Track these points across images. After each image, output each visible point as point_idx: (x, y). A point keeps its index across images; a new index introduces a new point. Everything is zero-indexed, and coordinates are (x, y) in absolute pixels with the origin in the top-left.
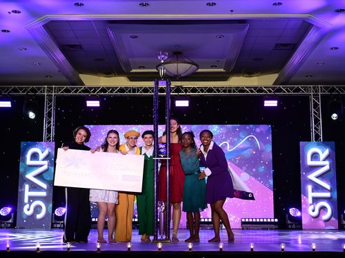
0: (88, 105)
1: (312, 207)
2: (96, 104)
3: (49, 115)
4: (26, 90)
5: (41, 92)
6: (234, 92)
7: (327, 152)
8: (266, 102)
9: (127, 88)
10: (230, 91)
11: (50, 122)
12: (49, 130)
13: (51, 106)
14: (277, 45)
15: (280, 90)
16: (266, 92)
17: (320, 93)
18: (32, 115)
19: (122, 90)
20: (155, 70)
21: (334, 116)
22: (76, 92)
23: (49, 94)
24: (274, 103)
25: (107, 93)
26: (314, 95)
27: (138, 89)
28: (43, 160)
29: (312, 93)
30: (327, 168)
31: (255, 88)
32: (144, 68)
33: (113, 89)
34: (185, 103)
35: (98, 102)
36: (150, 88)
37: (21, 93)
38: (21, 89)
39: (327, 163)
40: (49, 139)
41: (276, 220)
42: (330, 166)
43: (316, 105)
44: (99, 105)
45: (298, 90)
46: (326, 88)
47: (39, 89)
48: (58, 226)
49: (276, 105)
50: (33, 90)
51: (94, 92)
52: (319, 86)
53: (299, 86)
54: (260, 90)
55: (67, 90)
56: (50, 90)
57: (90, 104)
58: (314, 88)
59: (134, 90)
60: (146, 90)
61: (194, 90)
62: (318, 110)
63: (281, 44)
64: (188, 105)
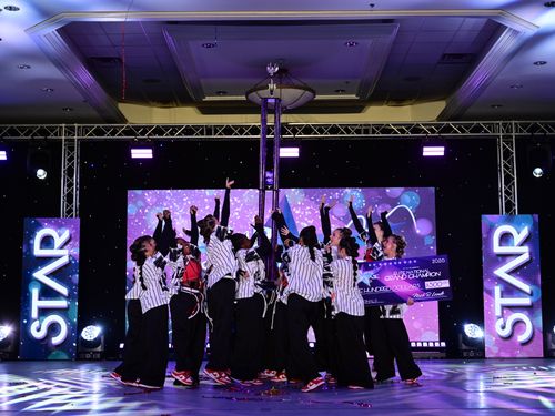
0: (133, 156)
1: (500, 322)
2: (147, 154)
3: (70, 172)
4: (30, 131)
5: (56, 135)
6: (374, 132)
7: (525, 232)
8: (425, 149)
9: (197, 127)
10: (366, 132)
11: (70, 185)
12: (70, 198)
13: (72, 158)
14: (444, 56)
15: (448, 129)
16: (425, 132)
17: (513, 134)
18: (41, 174)
19: (189, 130)
20: (244, 98)
21: (538, 171)
22: (113, 134)
23: (70, 138)
24: (438, 151)
25: (164, 137)
26: (505, 137)
27: (216, 129)
28: (62, 248)
29: (501, 134)
30: (526, 257)
31: (408, 126)
32: (225, 93)
33: (175, 129)
34: (293, 152)
35: (150, 151)
36: (236, 127)
37: (22, 137)
38: (22, 130)
39: (526, 249)
40: (69, 211)
41: (443, 344)
42: (530, 254)
43: (507, 154)
44: (151, 156)
45: (478, 129)
46: (524, 126)
47: (52, 129)
48: (88, 356)
49: (442, 154)
50: (42, 132)
51: (142, 134)
52: (513, 122)
53: (480, 123)
54: (416, 129)
55: (99, 132)
56: (70, 131)
57: (137, 153)
58: (504, 125)
59: (209, 130)
60: (228, 130)
61: (308, 130)
62: (511, 162)
63: (450, 55)
64: (297, 155)
